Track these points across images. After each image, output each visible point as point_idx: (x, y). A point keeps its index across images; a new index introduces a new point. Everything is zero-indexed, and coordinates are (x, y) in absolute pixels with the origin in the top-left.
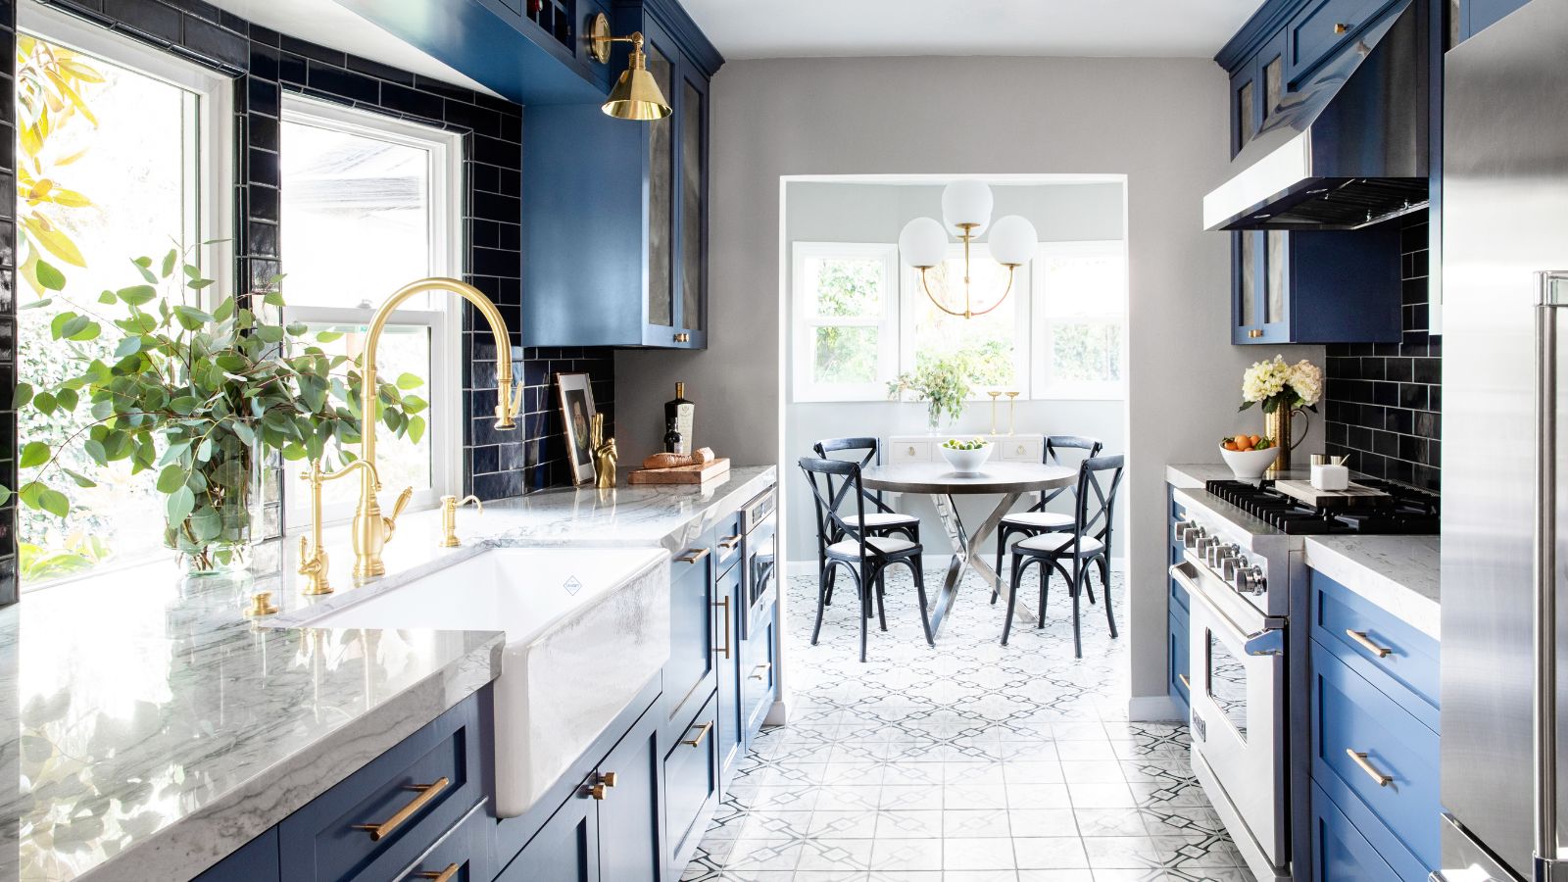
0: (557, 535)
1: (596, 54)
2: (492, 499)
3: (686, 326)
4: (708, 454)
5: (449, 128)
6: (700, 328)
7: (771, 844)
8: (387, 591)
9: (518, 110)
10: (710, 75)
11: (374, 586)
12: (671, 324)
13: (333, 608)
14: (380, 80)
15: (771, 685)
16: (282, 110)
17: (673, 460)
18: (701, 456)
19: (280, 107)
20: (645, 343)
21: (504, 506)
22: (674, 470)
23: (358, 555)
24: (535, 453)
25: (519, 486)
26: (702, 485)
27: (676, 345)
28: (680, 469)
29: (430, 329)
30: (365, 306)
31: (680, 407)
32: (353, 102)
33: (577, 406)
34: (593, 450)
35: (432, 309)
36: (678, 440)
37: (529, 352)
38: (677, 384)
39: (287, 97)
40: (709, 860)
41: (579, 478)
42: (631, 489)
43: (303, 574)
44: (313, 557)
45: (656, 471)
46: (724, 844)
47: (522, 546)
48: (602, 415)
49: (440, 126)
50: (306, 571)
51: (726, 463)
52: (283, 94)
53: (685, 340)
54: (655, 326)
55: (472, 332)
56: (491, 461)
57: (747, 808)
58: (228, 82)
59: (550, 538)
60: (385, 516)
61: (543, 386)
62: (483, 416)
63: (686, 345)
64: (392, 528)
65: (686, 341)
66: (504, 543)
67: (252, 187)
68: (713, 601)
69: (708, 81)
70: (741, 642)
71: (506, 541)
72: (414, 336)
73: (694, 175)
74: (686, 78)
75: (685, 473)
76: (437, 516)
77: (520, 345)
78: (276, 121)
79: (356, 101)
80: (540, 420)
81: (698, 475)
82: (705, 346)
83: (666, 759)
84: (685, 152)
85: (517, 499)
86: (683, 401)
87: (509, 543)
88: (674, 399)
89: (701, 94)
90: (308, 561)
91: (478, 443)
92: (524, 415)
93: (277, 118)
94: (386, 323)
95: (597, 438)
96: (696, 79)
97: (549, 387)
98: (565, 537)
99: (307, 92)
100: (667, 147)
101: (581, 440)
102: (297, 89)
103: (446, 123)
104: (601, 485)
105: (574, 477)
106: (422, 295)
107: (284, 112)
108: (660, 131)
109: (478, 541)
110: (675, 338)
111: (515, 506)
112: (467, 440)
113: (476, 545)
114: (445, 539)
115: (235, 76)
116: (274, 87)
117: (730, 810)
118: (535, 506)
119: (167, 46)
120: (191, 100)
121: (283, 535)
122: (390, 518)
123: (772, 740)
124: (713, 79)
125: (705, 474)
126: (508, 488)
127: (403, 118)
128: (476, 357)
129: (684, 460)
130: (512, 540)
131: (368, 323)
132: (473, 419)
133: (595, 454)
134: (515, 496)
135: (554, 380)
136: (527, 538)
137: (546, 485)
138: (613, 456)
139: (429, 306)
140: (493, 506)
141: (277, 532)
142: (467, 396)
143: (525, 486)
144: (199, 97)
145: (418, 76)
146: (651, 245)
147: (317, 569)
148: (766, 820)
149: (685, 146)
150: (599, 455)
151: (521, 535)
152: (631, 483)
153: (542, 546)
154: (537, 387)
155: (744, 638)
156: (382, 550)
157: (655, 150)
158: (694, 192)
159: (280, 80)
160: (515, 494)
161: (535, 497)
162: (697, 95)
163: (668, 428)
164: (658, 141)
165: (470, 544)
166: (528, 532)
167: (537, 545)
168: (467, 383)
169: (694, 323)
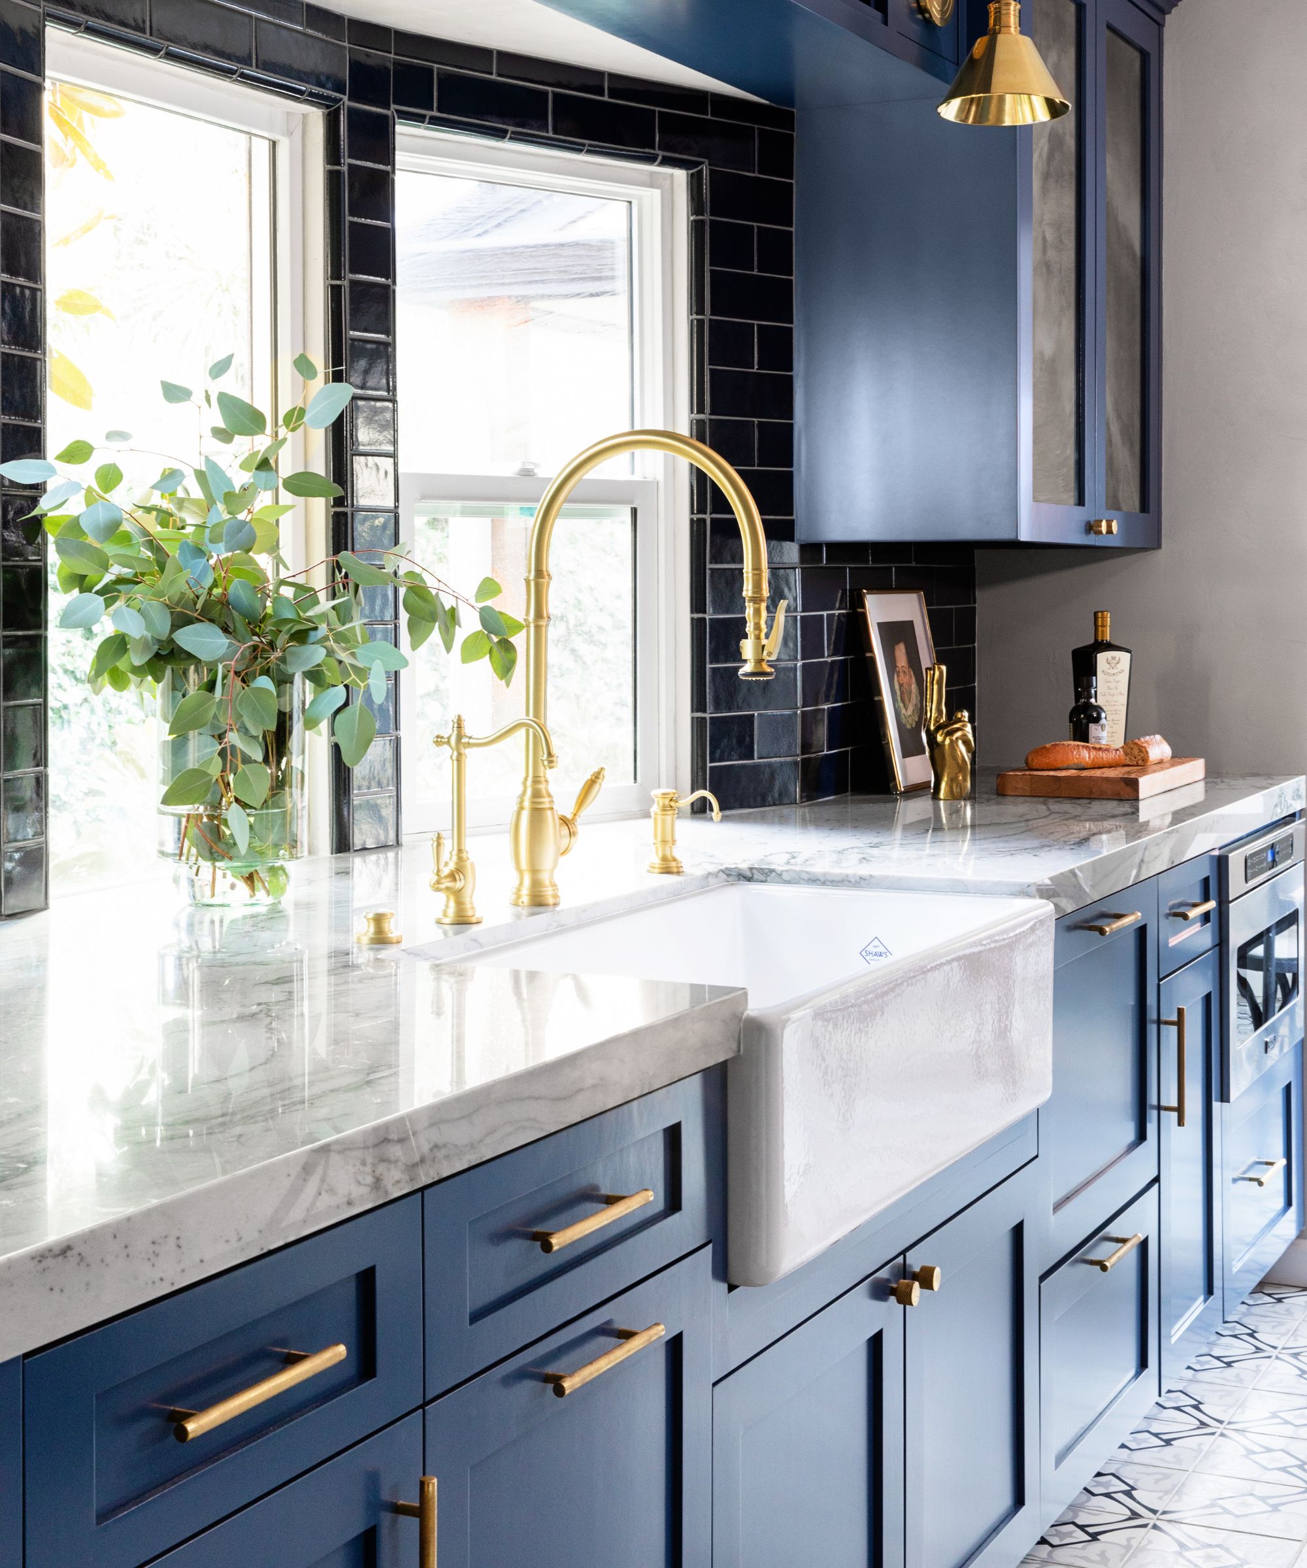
0: (852, 867)
1: (927, 11)
2: (742, 806)
3: (1114, 504)
4: (1158, 748)
5: (667, 162)
6: (1144, 507)
7: (1261, 1490)
8: (562, 929)
9: (787, 119)
10: (1164, 12)
11: (543, 919)
12: (1081, 501)
13: (482, 946)
14: (550, 89)
15: (1289, 1203)
16: (397, 152)
17: (1085, 755)
18: (1143, 751)
19: (394, 149)
20: (1024, 537)
21: (763, 820)
22: (1085, 773)
23: (520, 872)
24: (822, 733)
25: (791, 788)
26: (1142, 805)
27: (1091, 540)
28: (1098, 773)
29: (634, 512)
30: (527, 473)
31: (1103, 659)
32: (506, 131)
33: (901, 651)
34: (928, 732)
35: (637, 477)
36: (1097, 720)
37: (810, 550)
38: (1096, 614)
39: (404, 132)
40: (1134, 1499)
41: (901, 781)
42: (998, 803)
43: (438, 890)
44: (452, 866)
45: (1052, 773)
46: (1166, 1477)
47: (788, 882)
48: (944, 668)
49: (650, 159)
50: (443, 886)
51: (1196, 769)
52: (399, 128)
53: (1110, 531)
54: (1045, 507)
55: (707, 517)
56: (741, 741)
57: (1221, 1422)
58: (316, 117)
59: (836, 871)
60: (561, 812)
61: (837, 612)
62: (726, 662)
63: (1114, 542)
64: (572, 834)
65: (1113, 530)
66: (757, 876)
67: (353, 283)
68: (1152, 1014)
69: (1160, 25)
70: (1216, 1105)
71: (761, 870)
72: (606, 522)
73: (1129, 215)
74: (1110, 27)
75: (1107, 779)
76: (646, 827)
77: (792, 540)
78: (387, 173)
79: (511, 129)
80: (831, 675)
81: (1133, 784)
82: (1155, 543)
83: (1043, 1278)
84: (1108, 170)
85: (786, 810)
86: (1110, 647)
87: (767, 875)
88: (1092, 641)
89: (1145, 56)
90: (446, 871)
91: (717, 708)
92: (799, 664)
93: (389, 168)
94: (566, 500)
95: (935, 710)
96: (1134, 25)
97: (847, 615)
98: (864, 870)
99: (435, 121)
100: (1072, 168)
101: (909, 712)
102: (420, 118)
103: (661, 153)
104: (942, 795)
105: (894, 779)
106: (623, 456)
107: (400, 157)
108: (1055, 140)
109: (713, 868)
110: (1091, 528)
111: (783, 821)
112: (698, 703)
113: (709, 874)
114: (657, 861)
115: (328, 107)
116: (386, 117)
117: (1182, 1423)
118: (819, 823)
119: (232, 72)
120: (261, 149)
121: (398, 843)
122: (569, 816)
123: (1289, 1312)
124: (1172, 21)
125: (1147, 784)
126: (771, 788)
127: (589, 152)
128: (714, 560)
129: (1106, 757)
130: (772, 871)
131: (537, 500)
132: (708, 666)
133: (931, 737)
134: (781, 804)
135: (857, 602)
136: (798, 868)
137: (839, 789)
138: (966, 742)
139: (633, 473)
140: (742, 819)
141: (391, 840)
142: (698, 627)
143: (802, 791)
144: (274, 144)
145: (614, 77)
146: (1038, 358)
147: (459, 885)
148: (1257, 1449)
149: (1110, 160)
150: (939, 738)
151: (788, 863)
152: (1001, 793)
153: (824, 883)
154: (825, 613)
155: (1224, 1097)
156: (555, 865)
157: (1046, 176)
158: (1130, 247)
159: (393, 107)
160: (782, 799)
161: (816, 809)
162: (1137, 55)
163: (1078, 696)
164: (1050, 157)
165: (700, 872)
166: (799, 860)
167: (814, 880)
168: (698, 603)
169: (1130, 497)
